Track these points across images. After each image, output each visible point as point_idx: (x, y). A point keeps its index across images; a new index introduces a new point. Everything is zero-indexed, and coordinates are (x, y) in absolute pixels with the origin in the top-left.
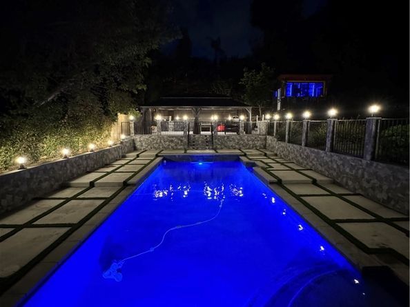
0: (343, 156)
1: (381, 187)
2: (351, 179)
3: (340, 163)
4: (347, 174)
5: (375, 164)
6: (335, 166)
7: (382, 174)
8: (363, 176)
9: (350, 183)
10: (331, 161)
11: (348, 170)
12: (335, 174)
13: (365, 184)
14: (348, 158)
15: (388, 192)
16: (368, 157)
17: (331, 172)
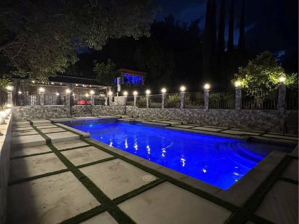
0: (192, 110)
1: (214, 119)
2: (198, 119)
3: (190, 113)
4: (196, 117)
5: (210, 110)
6: (188, 115)
7: (214, 114)
8: (205, 116)
9: (198, 121)
10: (185, 113)
11: (196, 115)
12: (188, 119)
13: (206, 120)
14: (196, 110)
15: (218, 120)
16: (207, 108)
17: (185, 118)
